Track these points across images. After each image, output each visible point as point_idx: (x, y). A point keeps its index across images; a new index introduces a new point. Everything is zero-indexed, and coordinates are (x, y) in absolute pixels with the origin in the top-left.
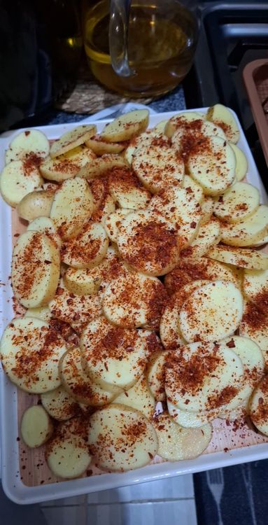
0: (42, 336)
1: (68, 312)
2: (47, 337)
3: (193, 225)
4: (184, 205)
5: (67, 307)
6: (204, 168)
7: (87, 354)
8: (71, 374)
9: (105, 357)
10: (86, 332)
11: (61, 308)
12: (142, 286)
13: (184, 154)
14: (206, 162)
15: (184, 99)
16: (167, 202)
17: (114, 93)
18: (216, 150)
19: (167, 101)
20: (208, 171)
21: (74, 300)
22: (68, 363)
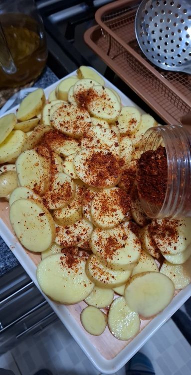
0: (64, 263)
1: (71, 239)
2: (68, 262)
3: (117, 145)
4: (104, 135)
5: (69, 237)
6: (100, 108)
7: (103, 256)
8: (99, 274)
9: (114, 251)
10: (93, 243)
11: (65, 239)
12: (110, 196)
13: (83, 105)
14: (99, 104)
15: (53, 73)
16: (92, 139)
17: (6, 88)
18: (100, 94)
19: (43, 79)
20: (103, 109)
21: (70, 229)
22: (93, 269)
